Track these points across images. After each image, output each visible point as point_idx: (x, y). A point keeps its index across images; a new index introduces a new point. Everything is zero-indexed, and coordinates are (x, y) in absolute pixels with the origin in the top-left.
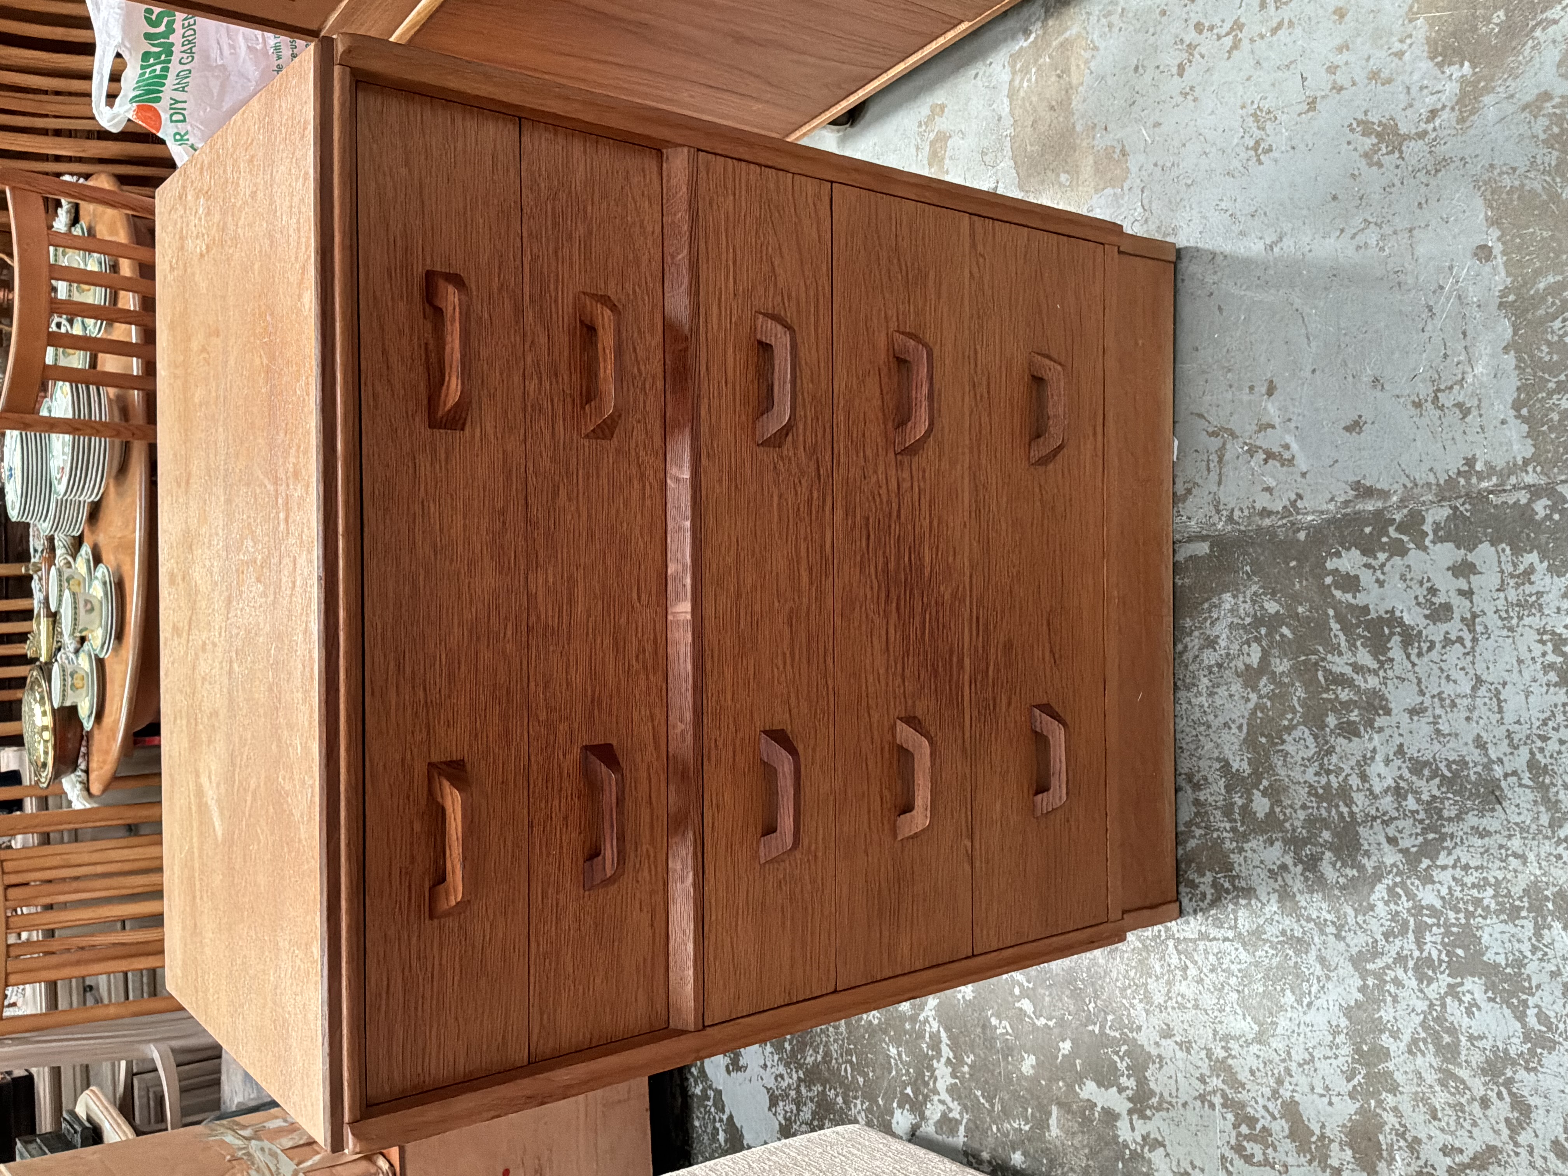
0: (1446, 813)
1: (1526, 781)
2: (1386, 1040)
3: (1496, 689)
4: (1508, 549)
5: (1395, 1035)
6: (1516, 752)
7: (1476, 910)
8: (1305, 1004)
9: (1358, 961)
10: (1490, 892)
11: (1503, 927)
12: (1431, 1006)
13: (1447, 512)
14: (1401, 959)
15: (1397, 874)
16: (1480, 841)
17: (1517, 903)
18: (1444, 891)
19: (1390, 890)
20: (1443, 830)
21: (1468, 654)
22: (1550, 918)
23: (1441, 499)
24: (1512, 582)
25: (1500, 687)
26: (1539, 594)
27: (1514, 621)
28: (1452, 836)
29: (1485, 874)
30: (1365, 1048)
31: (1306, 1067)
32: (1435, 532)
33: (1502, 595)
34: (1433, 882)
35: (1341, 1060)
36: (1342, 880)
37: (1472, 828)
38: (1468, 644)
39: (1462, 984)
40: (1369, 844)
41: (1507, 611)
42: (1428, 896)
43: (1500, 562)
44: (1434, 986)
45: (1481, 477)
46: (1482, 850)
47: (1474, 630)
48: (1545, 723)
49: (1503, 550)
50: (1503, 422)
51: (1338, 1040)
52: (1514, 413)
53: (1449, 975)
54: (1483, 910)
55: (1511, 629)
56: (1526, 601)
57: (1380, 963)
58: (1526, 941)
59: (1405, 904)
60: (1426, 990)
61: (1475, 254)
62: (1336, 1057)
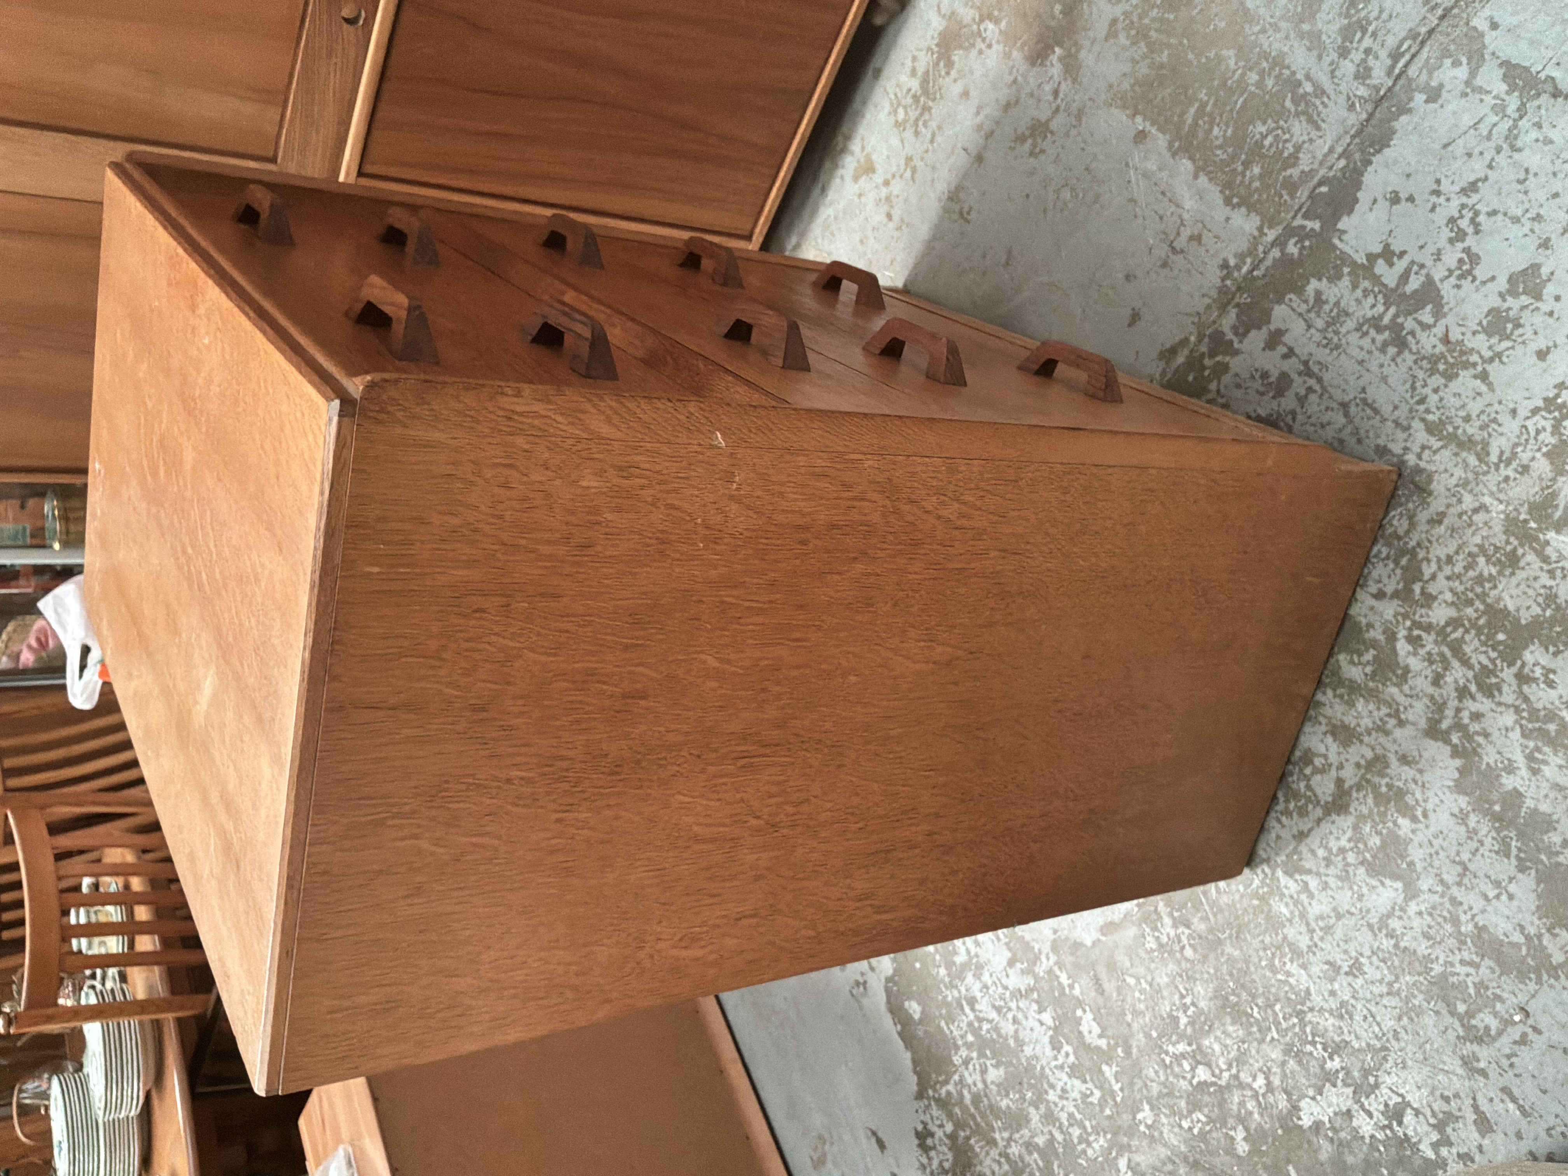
0: (1401, 531)
1: (1437, 445)
2: (1508, 782)
3: (1361, 399)
4: (1292, 296)
5: (1510, 769)
6: (1412, 431)
7: (1483, 587)
8: (1421, 817)
9: (1433, 731)
10: (1481, 560)
11: (1514, 581)
12: (1517, 710)
13: (1233, 313)
14: (1463, 692)
15: (1404, 620)
16: (1443, 527)
17: (1509, 548)
18: (1449, 596)
19: (1410, 639)
20: (1409, 546)
21: (1322, 394)
22: (1541, 536)
23: (1223, 309)
24: (1312, 315)
25: (1363, 395)
26: (1337, 304)
27: (1336, 339)
28: (1419, 544)
29: (1467, 551)
30: (1497, 808)
31: (1466, 881)
32: (1236, 334)
33: (1313, 331)
34: (1435, 598)
35: (1488, 841)
36: (1368, 670)
37: (1428, 522)
38: (1317, 387)
39: (1523, 665)
40: (1366, 616)
41: (1325, 338)
42: (1440, 614)
43: (1293, 310)
44: (1505, 688)
45: (1238, 267)
46: (1449, 532)
47: (1314, 374)
48: (1413, 388)
49: (1291, 300)
50: (1228, 219)
51: (1472, 824)
52: (1228, 208)
53: (1509, 666)
54: (1489, 581)
55: (1337, 347)
56: (1333, 318)
57: (1449, 713)
58: (1539, 573)
59: (1429, 639)
60: (1502, 700)
61: (1136, 142)
62: (1482, 843)
